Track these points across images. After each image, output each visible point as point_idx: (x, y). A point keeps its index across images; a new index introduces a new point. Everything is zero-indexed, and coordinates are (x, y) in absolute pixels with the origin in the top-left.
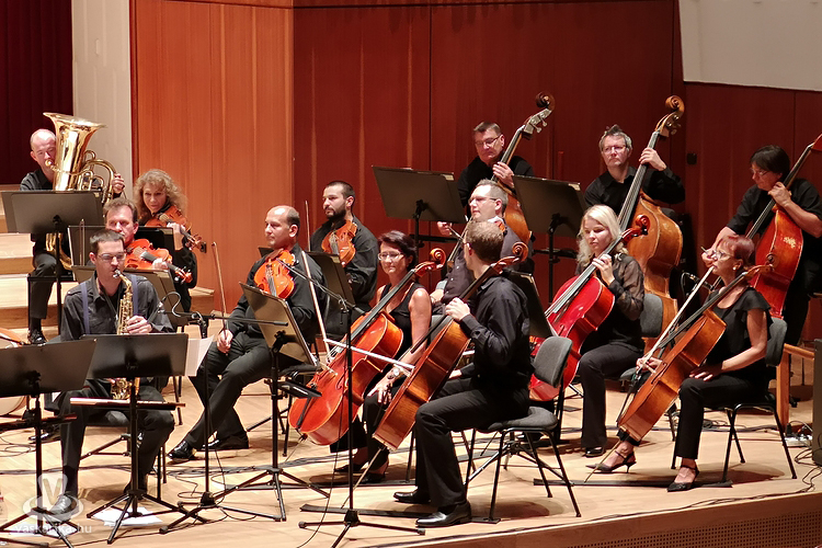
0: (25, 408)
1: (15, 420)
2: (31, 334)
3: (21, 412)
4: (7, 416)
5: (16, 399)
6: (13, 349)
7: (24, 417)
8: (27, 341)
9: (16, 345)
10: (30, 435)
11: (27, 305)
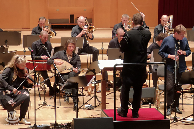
0: (190, 87)
1: (187, 90)
2: (193, 68)
3: (189, 88)
4: (186, 89)
5: (188, 85)
6: (188, 72)
7: (190, 90)
8: (191, 70)
9: (188, 71)
10: (191, 95)
11: (192, 60)
